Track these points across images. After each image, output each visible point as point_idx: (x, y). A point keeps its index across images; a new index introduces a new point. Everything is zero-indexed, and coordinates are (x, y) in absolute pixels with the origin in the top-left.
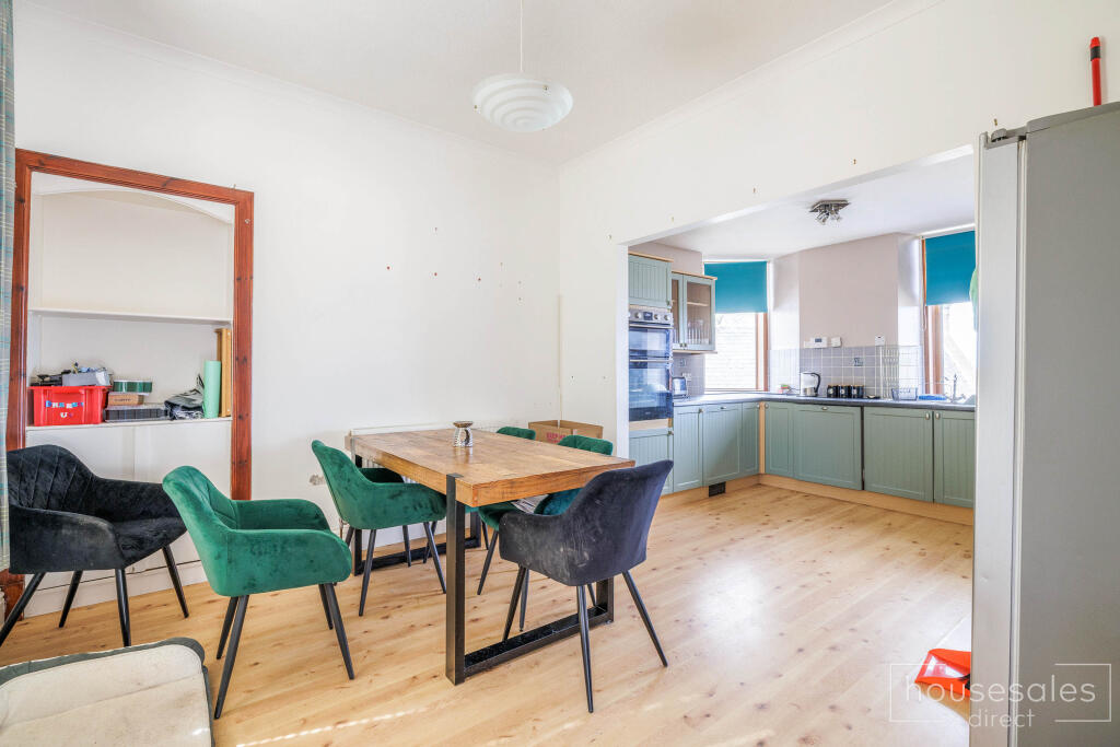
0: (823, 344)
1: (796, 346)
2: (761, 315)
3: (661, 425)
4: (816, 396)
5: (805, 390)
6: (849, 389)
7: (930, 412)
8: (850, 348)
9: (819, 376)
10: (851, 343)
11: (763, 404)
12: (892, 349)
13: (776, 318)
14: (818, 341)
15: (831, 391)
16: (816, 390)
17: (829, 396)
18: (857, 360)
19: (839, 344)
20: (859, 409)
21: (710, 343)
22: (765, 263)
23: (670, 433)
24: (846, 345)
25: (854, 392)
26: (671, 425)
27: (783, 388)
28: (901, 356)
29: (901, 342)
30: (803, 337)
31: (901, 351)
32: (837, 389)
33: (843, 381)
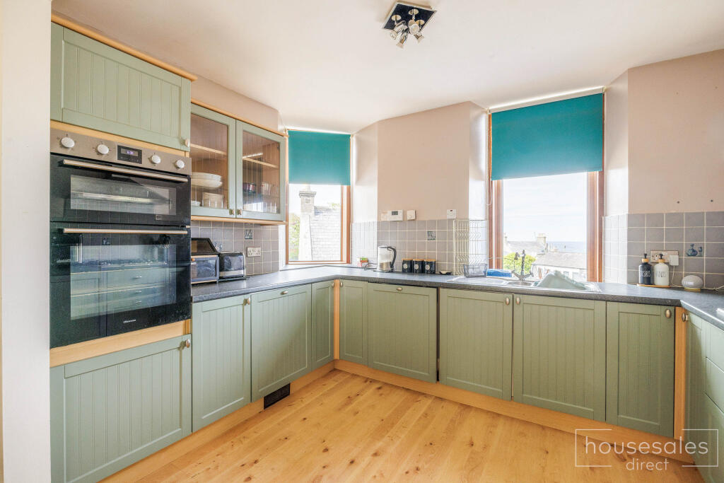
0: (399, 217)
1: (376, 220)
2: (345, 187)
3: (172, 332)
4: (392, 271)
5: (382, 265)
6: (422, 264)
7: (511, 296)
8: (424, 222)
9: (394, 250)
10: (424, 217)
11: (337, 282)
12: (464, 223)
13: (357, 192)
14: (395, 213)
15: (406, 266)
16: (392, 265)
17: (404, 271)
18: (430, 233)
19: (414, 218)
20: (435, 289)
21: (279, 211)
22: (350, 136)
23: (184, 344)
24: (420, 218)
25: (428, 267)
26: (188, 331)
27: (362, 261)
28: (471, 230)
29: (471, 216)
30: (381, 210)
31: (471, 225)
32: (411, 263)
33: (417, 255)
